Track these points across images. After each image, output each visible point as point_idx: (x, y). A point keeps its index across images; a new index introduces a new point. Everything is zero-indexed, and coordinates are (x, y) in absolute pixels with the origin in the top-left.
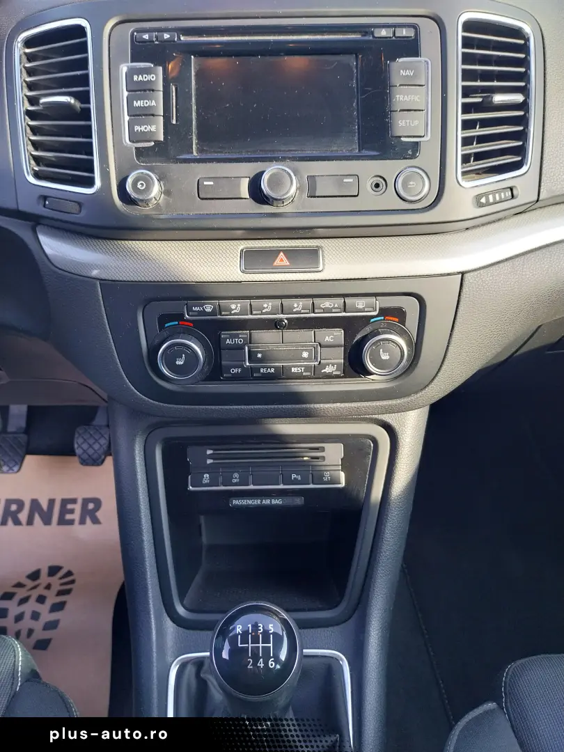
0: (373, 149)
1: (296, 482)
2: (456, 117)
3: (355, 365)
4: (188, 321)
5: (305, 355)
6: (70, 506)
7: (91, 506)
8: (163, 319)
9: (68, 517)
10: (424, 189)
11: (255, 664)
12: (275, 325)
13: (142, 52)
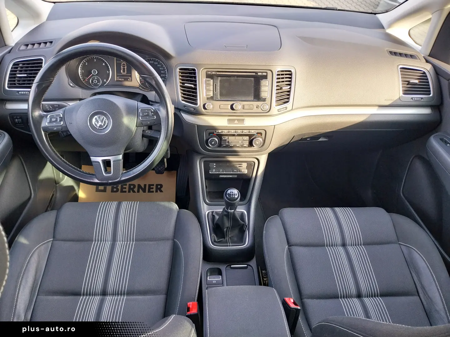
0: (257, 99)
1: (235, 172)
2: (274, 92)
3: (251, 144)
4: (215, 134)
5: (240, 142)
6: (151, 187)
7: (159, 187)
8: (210, 134)
9: (151, 190)
10: (267, 107)
11: (233, 196)
12: (234, 135)
13: (209, 76)
